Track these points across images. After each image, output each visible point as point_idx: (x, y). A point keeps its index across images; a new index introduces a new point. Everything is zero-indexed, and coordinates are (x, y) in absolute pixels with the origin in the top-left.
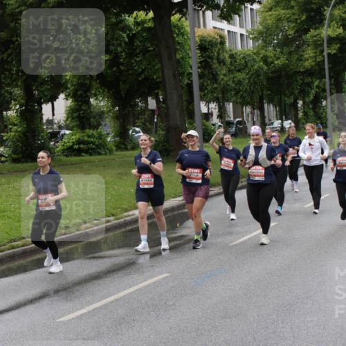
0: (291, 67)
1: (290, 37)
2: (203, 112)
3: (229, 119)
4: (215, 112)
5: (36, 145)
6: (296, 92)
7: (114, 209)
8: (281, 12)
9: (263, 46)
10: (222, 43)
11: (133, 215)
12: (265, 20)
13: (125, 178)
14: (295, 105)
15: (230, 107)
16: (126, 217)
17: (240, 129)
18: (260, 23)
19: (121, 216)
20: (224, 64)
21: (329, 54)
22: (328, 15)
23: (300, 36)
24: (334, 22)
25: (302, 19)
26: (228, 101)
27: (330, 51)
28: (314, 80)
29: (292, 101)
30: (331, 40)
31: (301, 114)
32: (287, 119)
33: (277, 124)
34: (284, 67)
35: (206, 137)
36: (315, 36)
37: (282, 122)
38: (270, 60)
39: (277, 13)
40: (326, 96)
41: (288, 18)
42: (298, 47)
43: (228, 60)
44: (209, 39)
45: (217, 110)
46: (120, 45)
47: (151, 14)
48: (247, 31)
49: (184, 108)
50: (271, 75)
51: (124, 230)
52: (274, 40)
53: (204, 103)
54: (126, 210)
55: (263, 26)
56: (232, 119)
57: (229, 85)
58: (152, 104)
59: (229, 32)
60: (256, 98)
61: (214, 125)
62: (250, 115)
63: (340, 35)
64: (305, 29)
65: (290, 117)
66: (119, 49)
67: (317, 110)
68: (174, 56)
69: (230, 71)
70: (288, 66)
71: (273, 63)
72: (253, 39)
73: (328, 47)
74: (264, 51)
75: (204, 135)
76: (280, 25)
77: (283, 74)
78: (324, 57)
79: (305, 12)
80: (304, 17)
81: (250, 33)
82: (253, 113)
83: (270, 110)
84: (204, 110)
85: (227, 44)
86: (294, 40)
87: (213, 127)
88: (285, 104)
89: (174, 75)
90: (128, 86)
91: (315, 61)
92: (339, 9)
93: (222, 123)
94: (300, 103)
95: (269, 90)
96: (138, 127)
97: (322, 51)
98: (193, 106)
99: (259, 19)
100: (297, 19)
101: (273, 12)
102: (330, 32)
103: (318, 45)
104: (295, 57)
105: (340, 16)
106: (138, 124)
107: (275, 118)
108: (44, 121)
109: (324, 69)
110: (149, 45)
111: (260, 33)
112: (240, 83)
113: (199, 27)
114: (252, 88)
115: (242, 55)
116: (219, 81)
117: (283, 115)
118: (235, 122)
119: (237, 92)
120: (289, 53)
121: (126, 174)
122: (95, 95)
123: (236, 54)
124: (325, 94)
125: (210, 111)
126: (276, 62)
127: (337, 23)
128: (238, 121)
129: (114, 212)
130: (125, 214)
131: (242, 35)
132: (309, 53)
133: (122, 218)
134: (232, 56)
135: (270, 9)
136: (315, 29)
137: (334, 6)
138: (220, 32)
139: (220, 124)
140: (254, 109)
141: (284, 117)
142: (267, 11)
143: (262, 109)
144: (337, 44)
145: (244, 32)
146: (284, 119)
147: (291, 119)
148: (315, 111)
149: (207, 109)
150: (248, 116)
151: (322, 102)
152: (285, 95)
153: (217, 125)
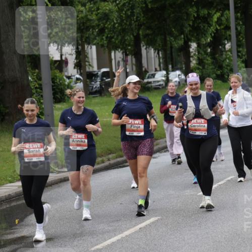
3: (91, 70)
4: (72, 60)
6: (187, 30)
14: (186, 47)
15: (92, 51)
17: (107, 84)
29: (181, 42)
31: (194, 62)
32: (173, 70)
33: (160, 76)
37: (168, 74)
40: (230, 35)
45: (74, 56)
50: (150, 6)
56: (95, 69)
60: (129, 38)
61: (69, 78)
62: (122, 63)
65: (179, 66)
75: (54, 94)
82: (125, 61)
83: (151, 56)
87: (67, 81)
88: (171, 47)
93: (81, 74)
94: (194, 46)
95: (149, 28)
112: (106, 17)
117: (169, 63)
118: (100, 73)
119: (102, 31)
124: (228, 33)
125: (64, 58)
128: (104, 72)
139: (78, 76)
140: (127, 55)
141: (170, 66)
143: (138, 55)
146: (170, 69)
147: (181, 69)
148: (214, 58)
149: (59, 55)
150: (119, 66)
151: (225, 44)
152: (171, 34)
153: (74, 78)
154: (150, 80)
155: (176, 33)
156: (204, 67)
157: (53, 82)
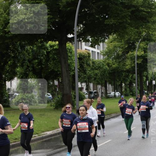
0: (120, 68)
1: (120, 55)
2: (79, 87)
4: (85, 87)
5: (3, 100)
6: (122, 79)
7: (38, 131)
8: (116, 43)
9: (107, 58)
10: (89, 56)
11: (46, 134)
12: (109, 47)
13: (43, 116)
14: (121, 85)
15: (91, 85)
16: (43, 135)
17: (96, 95)
18: (107, 48)
19: (41, 134)
20: (90, 66)
21: (137, 63)
22: (137, 46)
23: (124, 55)
24: (140, 49)
25: (126, 47)
26: (91, 82)
27: (138, 62)
28: (130, 74)
29: (120, 83)
30: (139, 57)
31: (123, 90)
32: (117, 92)
33: (112, 93)
34: (117, 68)
35: (80, 99)
36: (131, 55)
37: (115, 93)
38: (110, 65)
39: (114, 44)
40: (135, 82)
41: (119, 46)
42: (123, 59)
43: (91, 64)
44: (83, 55)
45: (85, 86)
46: (42, 56)
47: (57, 43)
48: (100, 51)
49: (71, 86)
50: (111, 72)
51: (42, 141)
52: (113, 56)
53: (80, 83)
54: (43, 132)
55: (108, 50)
56: (92, 90)
57: (91, 75)
58: (56, 83)
59: (92, 51)
60: (104, 82)
62: (100, 89)
63: (143, 55)
64: (127, 51)
66: (42, 58)
67: (131, 88)
68: (67, 62)
69: (92, 69)
70: (119, 68)
71: (111, 66)
72: (103, 55)
73: (137, 60)
74: (108, 61)
75: (79, 98)
76: (116, 49)
77: (116, 71)
78: (135, 64)
79: (128, 44)
80: (127, 46)
81: (102, 52)
82: (102, 88)
83: (110, 87)
84: (80, 86)
85: (91, 57)
86: (122, 56)
87: (83, 94)
88: (116, 85)
89: (67, 71)
90: (45, 74)
91: (131, 66)
92: (143, 43)
93: (87, 92)
94: (123, 85)
95: (110, 79)
96: (49, 93)
97: (134, 62)
98: (75, 84)
99: (106, 46)
100: (123, 47)
101: (112, 43)
102: (138, 54)
103: (132, 59)
104: (122, 64)
105: (143, 47)
106: (50, 92)
107: (112, 91)
108: (7, 89)
109: (135, 70)
110: (56, 57)
111: (106, 53)
112: (96, 75)
113: (79, 49)
114: (102, 77)
115: (98, 63)
116: (87, 74)
117: (115, 90)
118: (93, 92)
119: (95, 79)
120: (119, 62)
121: (43, 115)
122: (31, 78)
123: (95, 61)
124: (135, 81)
125: (82, 87)
126: (113, 66)
127: (142, 50)
128: (95, 92)
129: (37, 132)
130: (43, 133)
131: (98, 53)
132: (128, 62)
133: (41, 135)
134: (93, 63)
135: (111, 42)
136: (132, 51)
137: (141, 42)
138: (88, 51)
139: (87, 93)
140: (102, 86)
141: (116, 90)
142: (110, 43)
143: (106, 87)
144: (141, 59)
145: (99, 51)
146: (116, 91)
147: (119, 92)
148: (130, 89)
149: (81, 86)
150: (100, 90)
151: (133, 85)
152: (117, 81)
153: (85, 93)
154: (109, 95)
155: (118, 80)
156: (127, 91)
157: (79, 95)
